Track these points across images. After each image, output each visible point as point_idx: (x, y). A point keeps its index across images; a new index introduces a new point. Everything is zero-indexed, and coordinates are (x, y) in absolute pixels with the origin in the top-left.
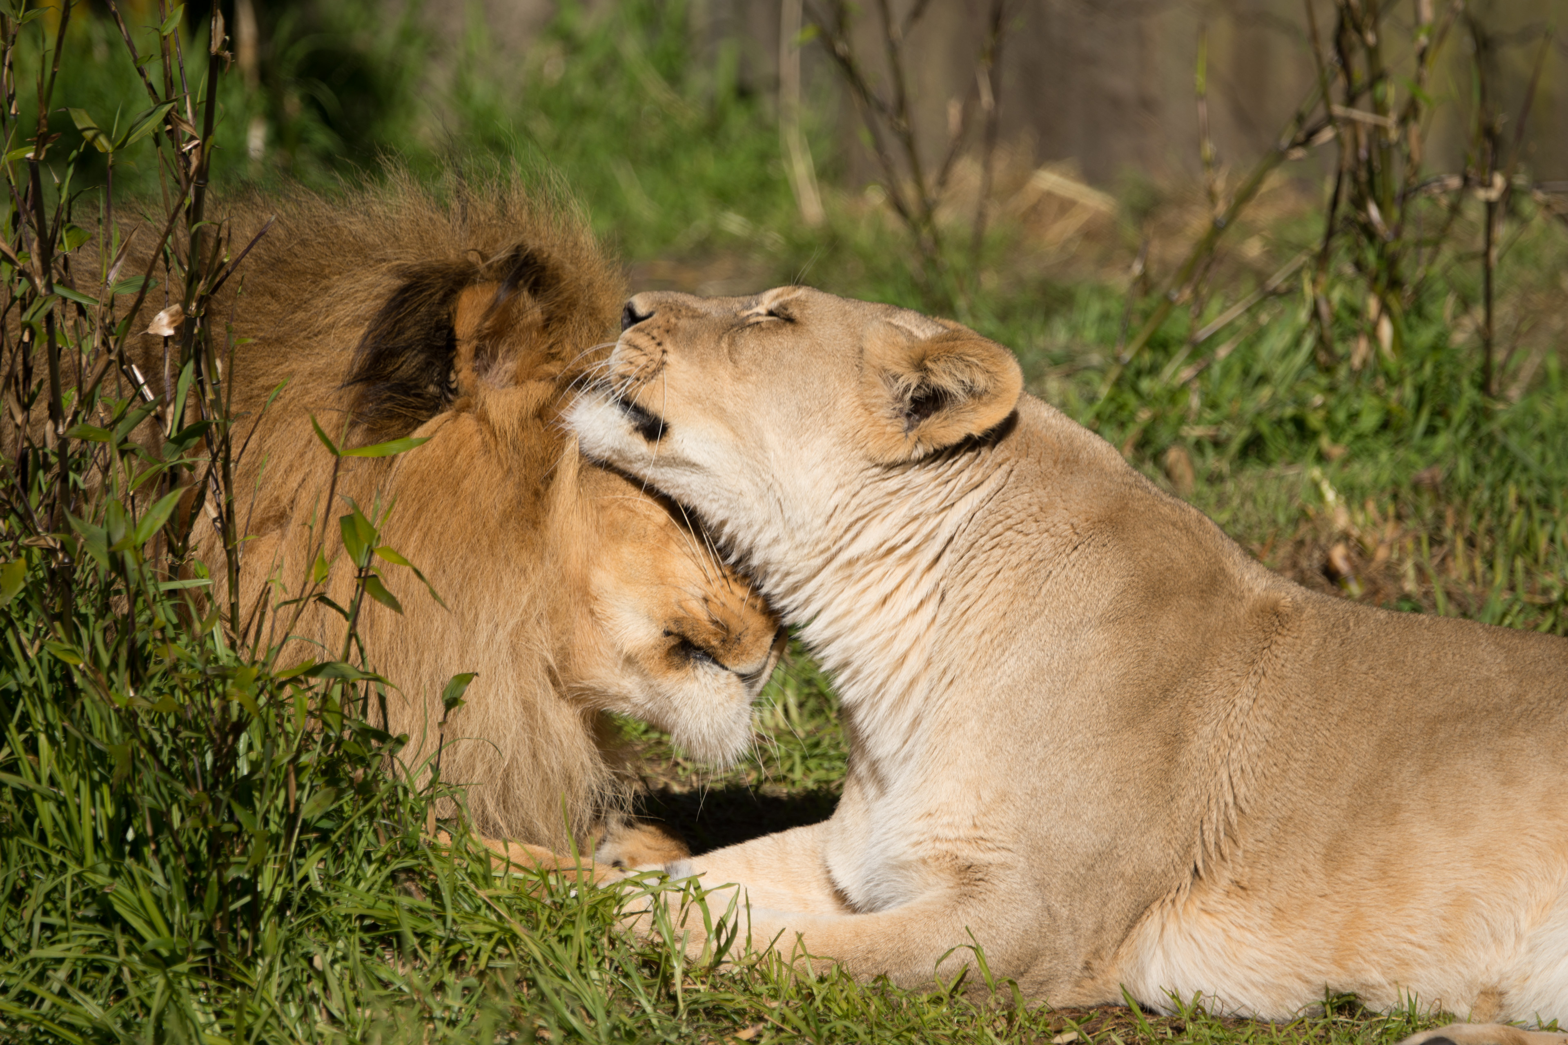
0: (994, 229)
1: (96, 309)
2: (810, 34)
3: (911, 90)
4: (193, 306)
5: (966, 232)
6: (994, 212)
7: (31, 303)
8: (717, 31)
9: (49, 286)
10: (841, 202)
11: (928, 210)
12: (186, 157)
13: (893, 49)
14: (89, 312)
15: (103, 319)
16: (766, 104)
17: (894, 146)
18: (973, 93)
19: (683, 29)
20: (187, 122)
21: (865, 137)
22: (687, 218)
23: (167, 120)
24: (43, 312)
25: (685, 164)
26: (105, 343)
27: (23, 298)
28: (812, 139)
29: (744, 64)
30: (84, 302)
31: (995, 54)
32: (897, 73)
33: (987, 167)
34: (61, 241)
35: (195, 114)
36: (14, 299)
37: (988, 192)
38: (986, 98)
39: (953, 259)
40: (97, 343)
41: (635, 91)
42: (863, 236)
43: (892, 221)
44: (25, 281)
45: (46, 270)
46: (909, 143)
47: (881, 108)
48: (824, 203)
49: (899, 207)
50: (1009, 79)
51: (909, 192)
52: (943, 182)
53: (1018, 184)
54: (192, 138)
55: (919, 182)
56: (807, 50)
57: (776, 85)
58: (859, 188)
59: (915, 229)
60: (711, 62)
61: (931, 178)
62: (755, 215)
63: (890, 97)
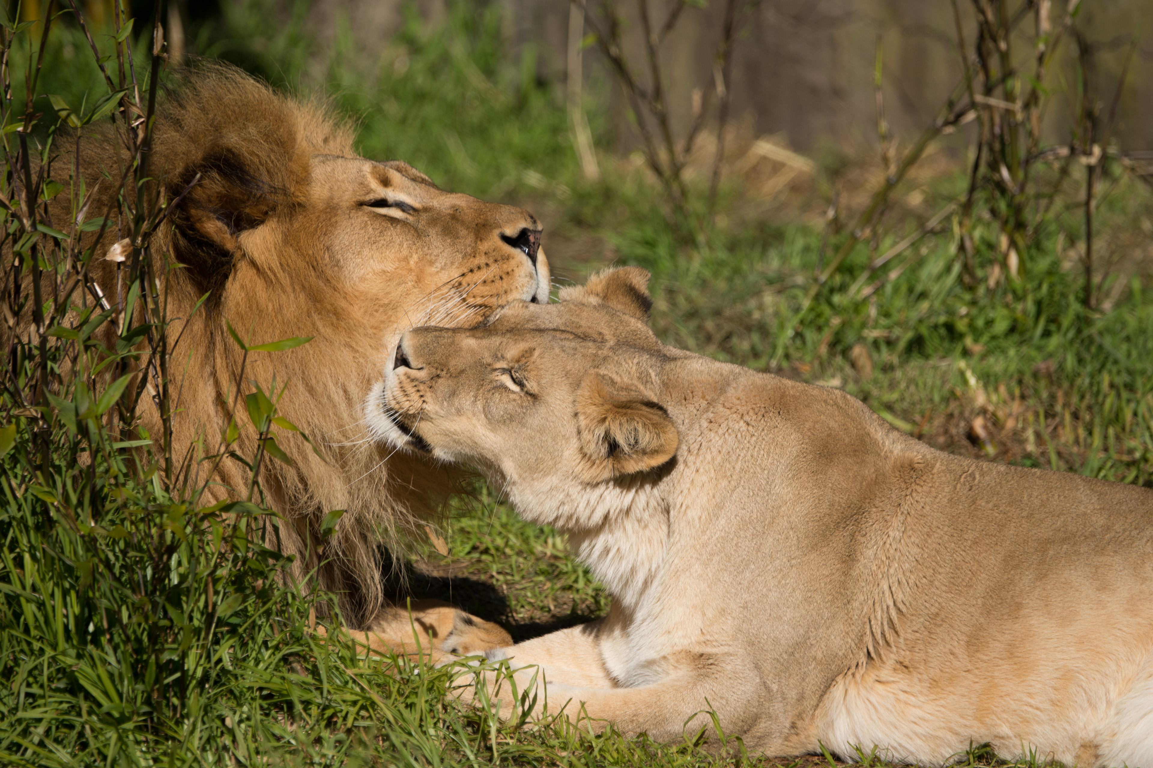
0: (725, 184)
1: (68, 242)
2: (591, 40)
3: (665, 82)
4: (139, 240)
5: (704, 185)
6: (725, 170)
7: (20, 237)
8: (521, 38)
9: (34, 225)
10: (612, 163)
11: (677, 169)
12: (134, 130)
13: (652, 52)
14: (63, 244)
15: (73, 250)
16: (557, 92)
17: (652, 123)
18: (711, 84)
19: (496, 36)
20: (135, 105)
21: (631, 116)
22: (499, 174)
23: (121, 104)
24: (29, 244)
25: (497, 135)
26: (74, 267)
27: (14, 234)
28: (591, 117)
29: (541, 62)
30: (59, 237)
31: (727, 56)
32: (655, 69)
33: (720, 138)
34: (43, 192)
35: (141, 99)
36: (8, 235)
37: (721, 156)
38: (720, 88)
39: (696, 205)
40: (68, 266)
41: (461, 81)
42: (628, 189)
43: (650, 178)
44: (16, 223)
45: (31, 213)
46: (663, 121)
47: (643, 95)
48: (599, 164)
49: (656, 168)
50: (737, 74)
51: (663, 156)
52: (688, 150)
53: (742, 151)
54: (139, 117)
55: (671, 150)
56: (587, 53)
57: (565, 77)
58: (626, 154)
59: (667, 184)
60: (517, 61)
61: (679, 146)
62: (549, 173)
63: (649, 86)
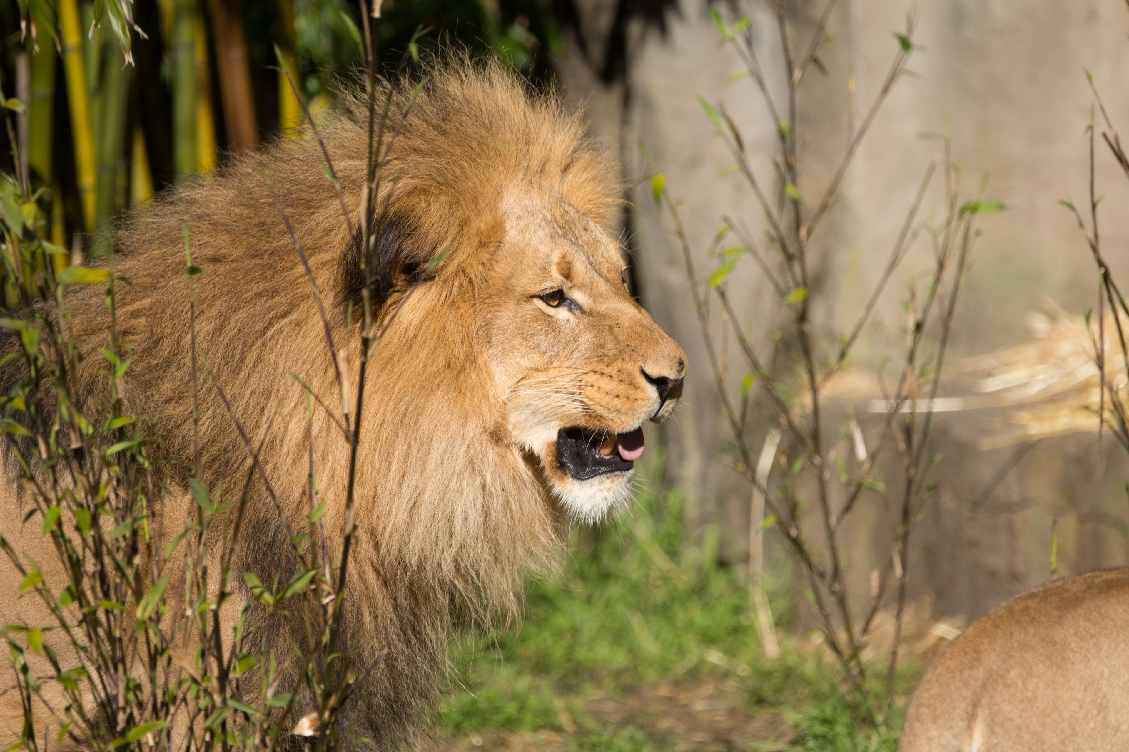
0: (902, 665)
1: (257, 716)
2: (771, 521)
3: (843, 563)
4: (327, 715)
6: (902, 651)
7: (212, 713)
8: (704, 520)
9: (224, 701)
10: (792, 643)
11: (856, 650)
12: (325, 607)
13: (831, 534)
14: (253, 719)
15: (262, 725)
16: (739, 572)
17: (831, 603)
18: (890, 566)
20: (325, 582)
21: (810, 596)
22: (681, 651)
23: (312, 581)
24: (219, 721)
26: (263, 741)
27: (206, 710)
28: (772, 597)
29: (723, 543)
30: (249, 711)
31: (905, 538)
32: (833, 550)
33: (898, 617)
34: (235, 668)
36: (200, 710)
37: (898, 639)
38: (898, 570)
39: (873, 685)
41: (645, 561)
42: (809, 669)
43: (829, 657)
44: (208, 699)
45: (222, 690)
46: (842, 601)
47: (822, 575)
48: (779, 643)
49: (834, 646)
50: (914, 556)
51: (842, 637)
52: (865, 630)
53: (920, 634)
54: (329, 594)
55: (849, 630)
56: (767, 532)
57: (746, 558)
58: (805, 634)
59: (845, 664)
60: (699, 542)
61: (857, 628)
62: (731, 652)
63: (828, 567)
